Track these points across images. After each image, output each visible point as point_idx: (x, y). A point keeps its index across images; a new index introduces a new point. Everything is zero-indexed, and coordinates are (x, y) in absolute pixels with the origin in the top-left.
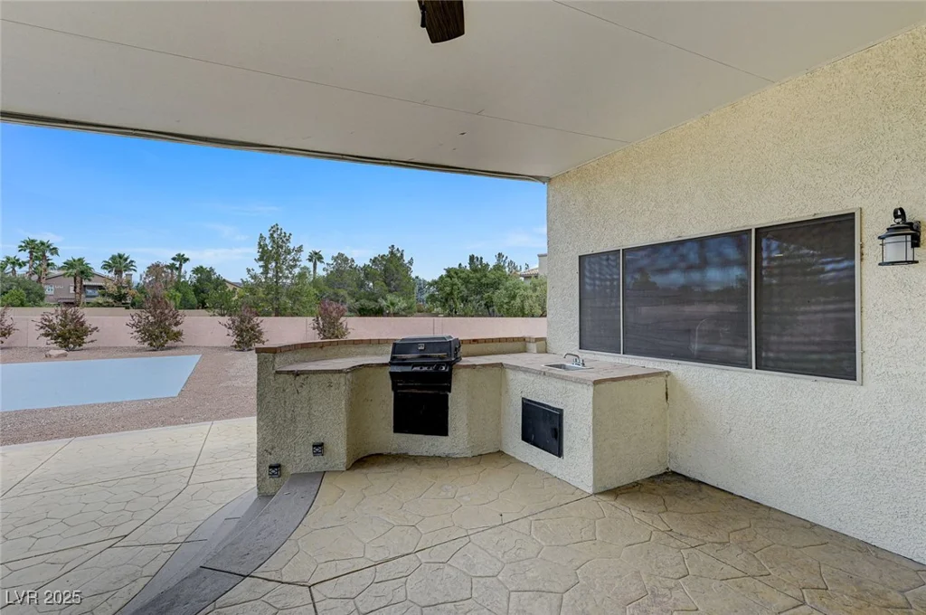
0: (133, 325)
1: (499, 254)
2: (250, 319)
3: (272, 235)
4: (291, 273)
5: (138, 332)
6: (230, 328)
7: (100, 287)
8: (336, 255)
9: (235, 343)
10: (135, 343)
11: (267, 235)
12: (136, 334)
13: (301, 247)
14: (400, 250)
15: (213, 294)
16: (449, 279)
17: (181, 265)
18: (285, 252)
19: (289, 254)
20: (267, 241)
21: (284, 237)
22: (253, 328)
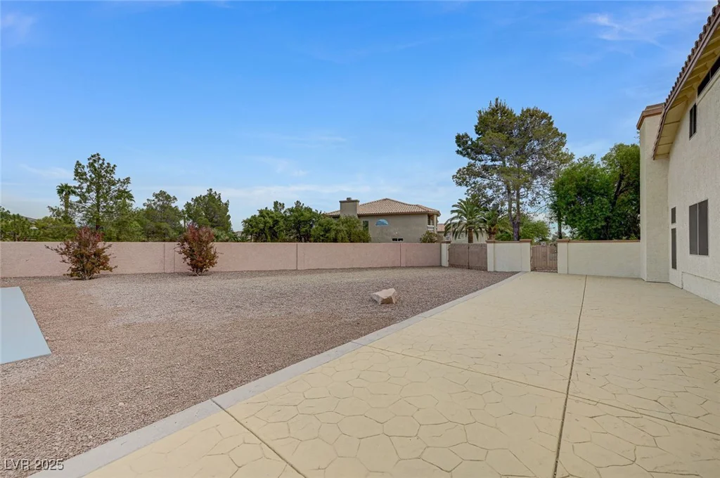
1: (297, 202)
2: (95, 244)
3: (91, 165)
6: (63, 254)
8: (158, 192)
9: (71, 271)
11: (85, 163)
13: (128, 179)
14: (218, 193)
16: (262, 218)
18: (108, 182)
19: (113, 185)
20: (86, 170)
21: (108, 167)
22: (97, 254)
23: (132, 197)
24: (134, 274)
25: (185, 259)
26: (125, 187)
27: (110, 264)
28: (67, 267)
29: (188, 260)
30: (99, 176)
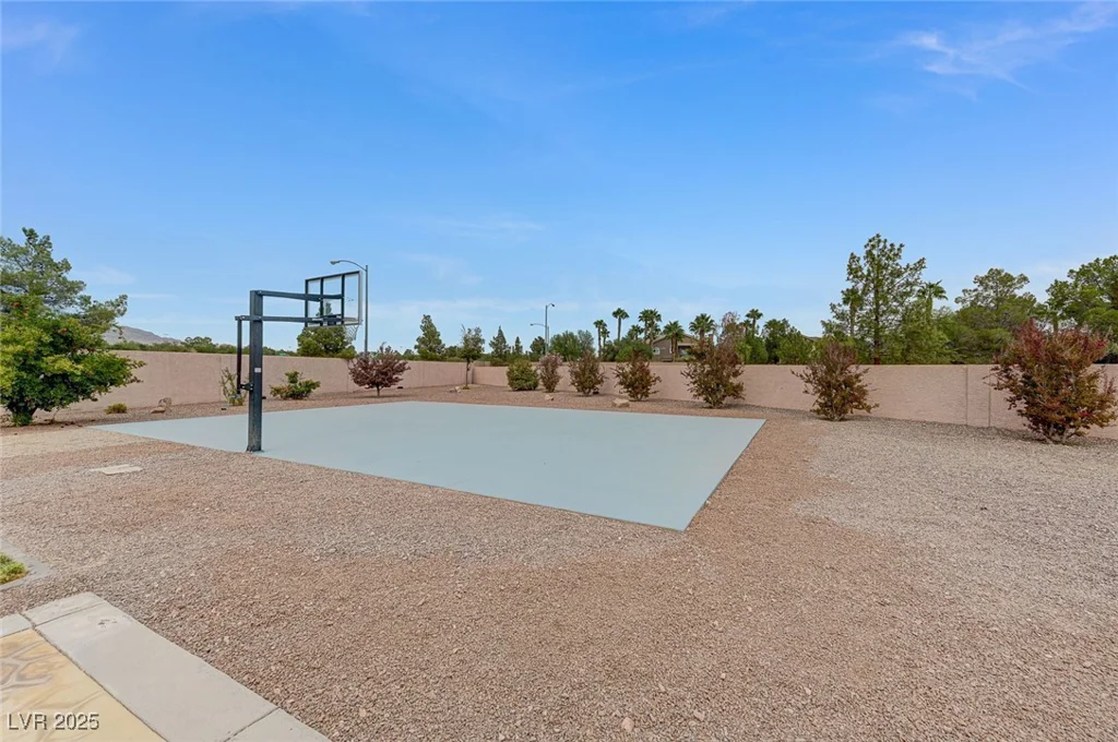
0: (689, 374)
2: (844, 368)
3: (869, 253)
4: (901, 304)
5: (694, 383)
6: (808, 381)
7: (689, 347)
8: (985, 274)
9: (817, 407)
10: (689, 396)
11: (861, 253)
12: (692, 386)
13: (922, 261)
15: (785, 344)
17: (754, 321)
18: (891, 274)
19: (898, 276)
20: (862, 262)
21: (891, 251)
22: (848, 383)
23: (942, 292)
24: (907, 421)
25: (1012, 401)
26: (916, 277)
27: (869, 401)
28: (810, 400)
29: (1022, 405)
30: (880, 267)
